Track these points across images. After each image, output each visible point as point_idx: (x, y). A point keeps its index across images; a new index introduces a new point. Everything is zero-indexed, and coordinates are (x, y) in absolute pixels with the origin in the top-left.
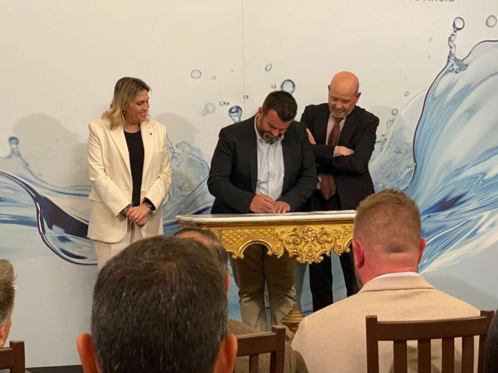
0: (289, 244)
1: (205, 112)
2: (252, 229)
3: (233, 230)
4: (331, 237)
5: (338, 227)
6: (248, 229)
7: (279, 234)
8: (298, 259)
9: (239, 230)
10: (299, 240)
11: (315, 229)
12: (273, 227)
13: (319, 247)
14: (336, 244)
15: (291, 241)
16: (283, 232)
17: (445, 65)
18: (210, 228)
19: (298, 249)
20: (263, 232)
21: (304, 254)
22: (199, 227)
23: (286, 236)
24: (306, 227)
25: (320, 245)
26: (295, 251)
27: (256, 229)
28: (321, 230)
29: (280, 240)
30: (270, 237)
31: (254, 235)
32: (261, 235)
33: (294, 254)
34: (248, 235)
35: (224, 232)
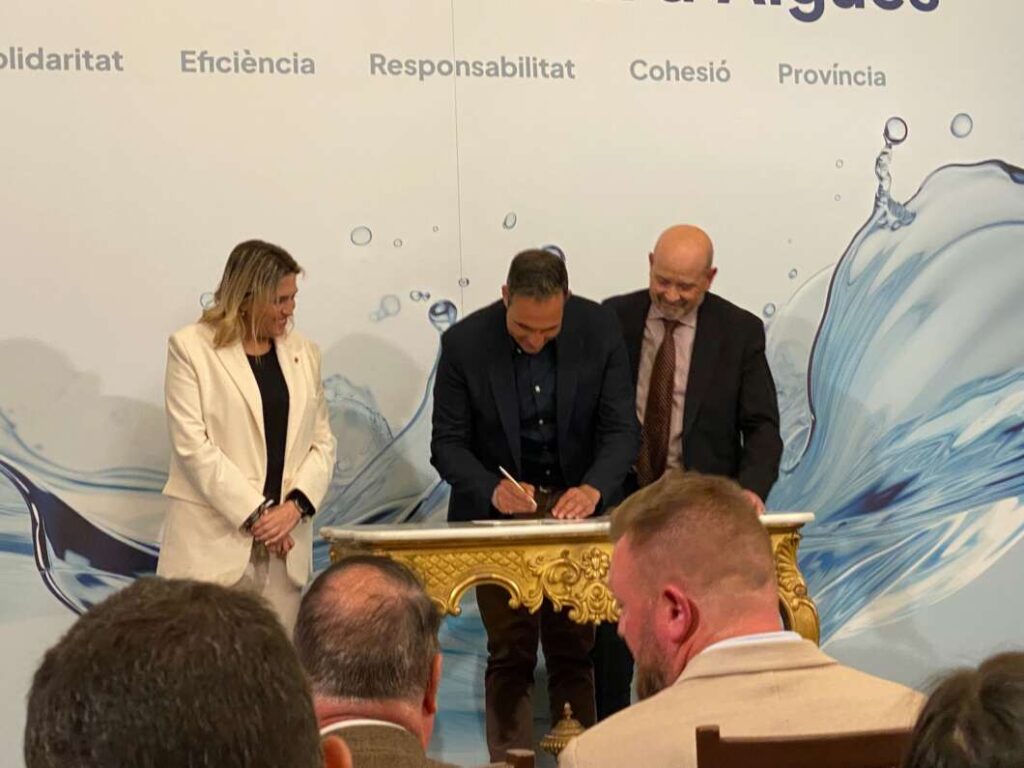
0: (553, 583)
1: (382, 314)
2: (477, 553)
3: (437, 556)
6: (469, 553)
7: (533, 562)
8: (572, 614)
9: (451, 556)
10: (574, 576)
12: (519, 549)
15: (557, 577)
16: (540, 559)
17: (871, 213)
18: (392, 553)
19: (573, 595)
20: (500, 559)
21: (584, 604)
22: (369, 549)
23: (547, 566)
24: (590, 548)
26: (566, 597)
27: (484, 553)
29: (534, 575)
30: (515, 570)
31: (481, 565)
32: (496, 565)
33: (565, 603)
34: (468, 565)
35: (418, 559)
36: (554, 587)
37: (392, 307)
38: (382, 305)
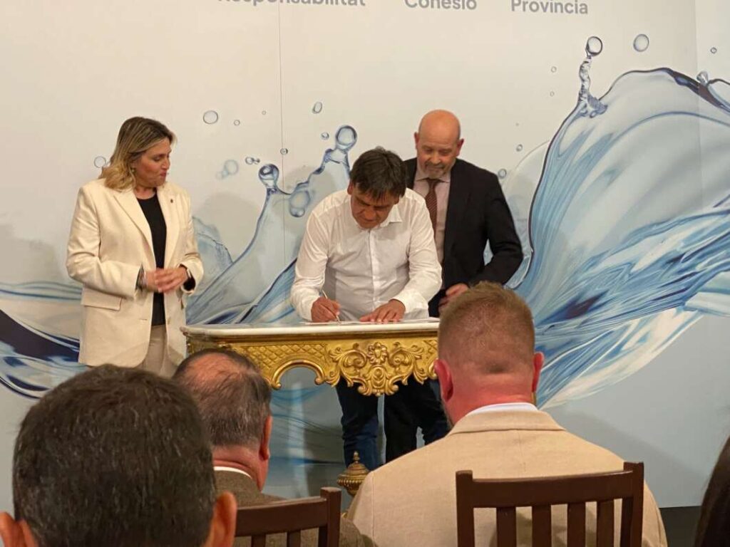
0: (348, 367)
1: (225, 173)
2: (293, 345)
3: (264, 346)
4: (410, 356)
5: (420, 342)
6: (287, 345)
7: (333, 352)
9: (274, 347)
10: (363, 362)
11: (386, 345)
12: (324, 342)
13: (391, 371)
14: (417, 368)
15: (350, 362)
16: (338, 349)
18: (231, 344)
19: (361, 375)
20: (309, 349)
21: (369, 381)
22: (215, 342)
23: (343, 355)
24: (373, 342)
25: (393, 369)
26: (356, 377)
27: (298, 345)
28: (394, 347)
29: (334, 361)
30: (320, 357)
31: (295, 354)
32: (306, 354)
33: (356, 381)
34: (287, 354)
35: (251, 349)
36: (348, 369)
37: (232, 168)
38: (225, 168)
